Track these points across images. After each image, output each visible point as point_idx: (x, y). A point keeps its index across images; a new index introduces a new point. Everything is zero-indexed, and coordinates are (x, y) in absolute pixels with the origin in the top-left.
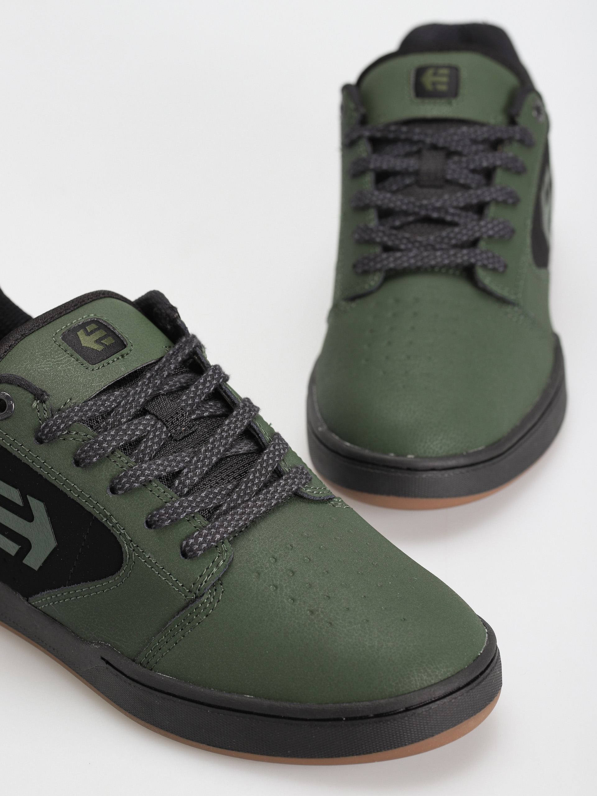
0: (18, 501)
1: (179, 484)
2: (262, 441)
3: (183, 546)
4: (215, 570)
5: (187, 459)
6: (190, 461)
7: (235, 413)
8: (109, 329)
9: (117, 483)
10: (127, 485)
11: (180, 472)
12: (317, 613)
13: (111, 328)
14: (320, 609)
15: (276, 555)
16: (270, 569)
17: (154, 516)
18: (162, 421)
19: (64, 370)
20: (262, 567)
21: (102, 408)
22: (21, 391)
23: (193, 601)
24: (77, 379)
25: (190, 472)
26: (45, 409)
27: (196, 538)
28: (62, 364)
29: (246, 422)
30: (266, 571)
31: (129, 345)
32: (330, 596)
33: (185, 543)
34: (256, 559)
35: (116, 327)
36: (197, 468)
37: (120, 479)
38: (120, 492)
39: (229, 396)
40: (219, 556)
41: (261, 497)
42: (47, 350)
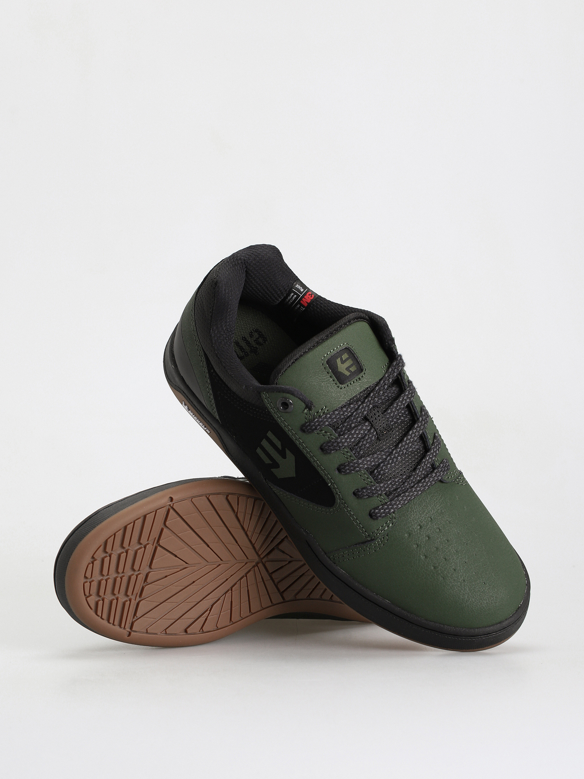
0: (280, 447)
1: (377, 472)
2: (427, 444)
3: (371, 512)
4: (386, 529)
5: (384, 457)
6: (386, 459)
7: (416, 426)
8: (355, 357)
9: (343, 468)
10: (348, 471)
11: (379, 465)
12: (438, 569)
13: (356, 356)
14: (439, 567)
15: (421, 524)
16: (416, 533)
17: (359, 492)
18: (374, 428)
19: (325, 386)
20: (412, 531)
21: (342, 417)
22: (300, 402)
23: (369, 541)
24: (332, 394)
25: (384, 466)
26: (310, 414)
27: (380, 510)
28: (324, 381)
29: (421, 432)
30: (414, 534)
31: (364, 369)
32: (447, 559)
33: (373, 511)
34: (410, 525)
35: (359, 357)
36: (388, 464)
37: (345, 466)
38: (343, 473)
39: (414, 410)
40: (390, 521)
41: (420, 485)
42: (317, 369)
